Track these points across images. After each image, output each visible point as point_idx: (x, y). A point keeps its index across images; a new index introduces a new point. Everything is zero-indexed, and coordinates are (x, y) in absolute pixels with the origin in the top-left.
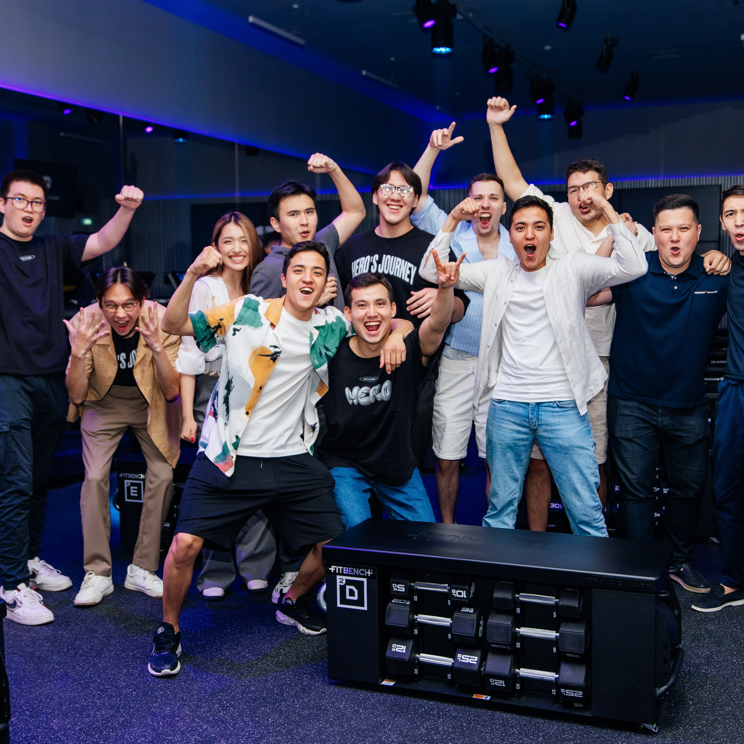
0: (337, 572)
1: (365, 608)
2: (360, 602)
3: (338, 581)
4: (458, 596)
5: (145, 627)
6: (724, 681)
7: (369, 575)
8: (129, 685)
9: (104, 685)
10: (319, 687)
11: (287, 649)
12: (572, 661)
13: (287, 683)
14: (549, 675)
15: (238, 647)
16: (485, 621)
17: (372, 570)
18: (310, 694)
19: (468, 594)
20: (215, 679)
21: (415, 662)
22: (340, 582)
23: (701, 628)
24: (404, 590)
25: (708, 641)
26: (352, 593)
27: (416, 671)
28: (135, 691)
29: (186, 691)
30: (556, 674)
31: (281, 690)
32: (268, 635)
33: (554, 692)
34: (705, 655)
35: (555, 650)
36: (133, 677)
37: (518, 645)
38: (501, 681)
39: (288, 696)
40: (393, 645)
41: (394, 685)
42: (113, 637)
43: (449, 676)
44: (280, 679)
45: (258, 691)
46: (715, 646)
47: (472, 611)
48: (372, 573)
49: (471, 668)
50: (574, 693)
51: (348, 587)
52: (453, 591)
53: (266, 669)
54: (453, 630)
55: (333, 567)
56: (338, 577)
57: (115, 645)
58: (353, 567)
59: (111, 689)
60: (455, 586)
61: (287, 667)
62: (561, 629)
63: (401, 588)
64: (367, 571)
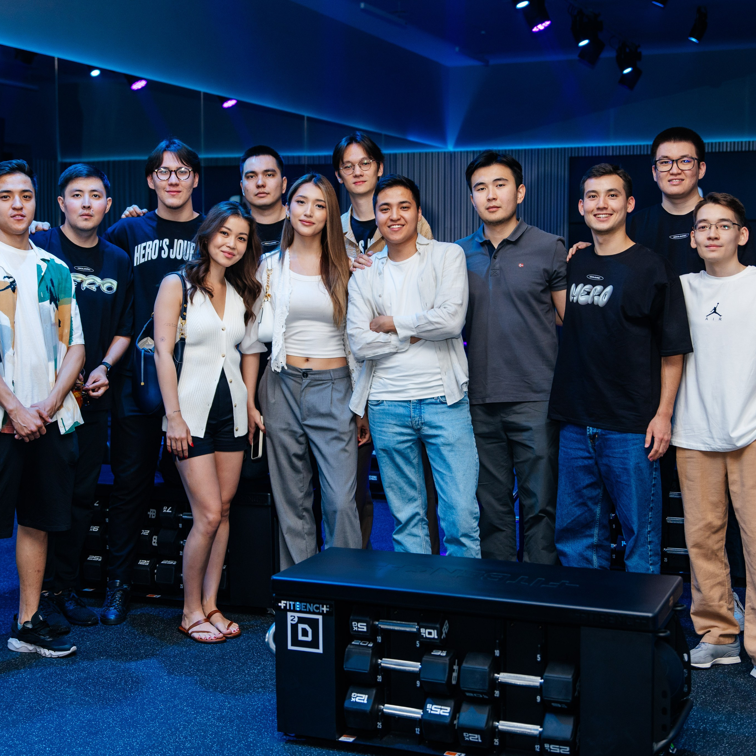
0: (288, 608)
1: (320, 651)
2: (314, 644)
3: (289, 618)
4: (428, 636)
5: (66, 677)
6: (743, 740)
7: (325, 612)
8: (43, 741)
9: (13, 740)
10: (267, 744)
11: (233, 702)
12: (559, 712)
13: (229, 739)
14: (534, 729)
15: (175, 700)
16: (460, 665)
17: (328, 606)
18: (255, 751)
19: (439, 634)
20: (144, 734)
21: (378, 714)
22: (292, 620)
23: (727, 682)
24: (365, 630)
25: (733, 696)
26: (305, 633)
27: (379, 725)
28: (49, 747)
29: (109, 748)
30: (541, 728)
31: (221, 747)
32: (212, 687)
33: (537, 748)
34: (727, 712)
35: (539, 698)
36: (48, 732)
37: (497, 693)
38: (476, 735)
39: (228, 753)
40: (353, 694)
41: (354, 741)
42: (27, 688)
43: (418, 731)
44: (222, 735)
45: (194, 748)
46: (740, 701)
47: (444, 654)
48: (328, 609)
49: (442, 720)
50: (560, 748)
51: (301, 626)
52: (422, 630)
53: (205, 724)
54: (422, 676)
55: (283, 602)
56: (289, 614)
57: (29, 697)
58: (307, 602)
59: (21, 744)
60: (424, 624)
61: (231, 721)
62: (546, 674)
63: (361, 627)
64: (323, 607)
